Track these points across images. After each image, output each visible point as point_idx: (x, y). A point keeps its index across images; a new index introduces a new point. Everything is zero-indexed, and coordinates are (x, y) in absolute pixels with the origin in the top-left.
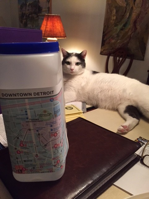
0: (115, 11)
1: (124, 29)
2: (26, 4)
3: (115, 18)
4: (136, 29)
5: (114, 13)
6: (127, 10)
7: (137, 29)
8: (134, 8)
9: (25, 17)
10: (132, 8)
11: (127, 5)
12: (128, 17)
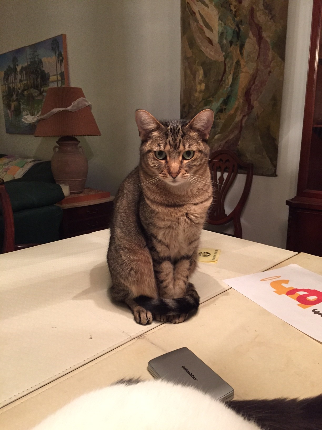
0: (202, 72)
1: (225, 109)
2: (16, 69)
3: (203, 86)
4: (251, 107)
5: (201, 77)
6: (227, 69)
7: (253, 107)
8: (242, 63)
9: (14, 97)
10: (238, 63)
11: (225, 59)
12: (230, 83)
